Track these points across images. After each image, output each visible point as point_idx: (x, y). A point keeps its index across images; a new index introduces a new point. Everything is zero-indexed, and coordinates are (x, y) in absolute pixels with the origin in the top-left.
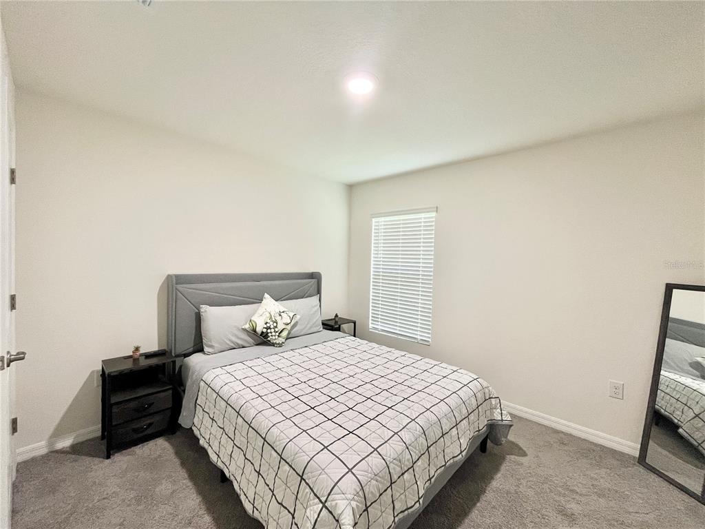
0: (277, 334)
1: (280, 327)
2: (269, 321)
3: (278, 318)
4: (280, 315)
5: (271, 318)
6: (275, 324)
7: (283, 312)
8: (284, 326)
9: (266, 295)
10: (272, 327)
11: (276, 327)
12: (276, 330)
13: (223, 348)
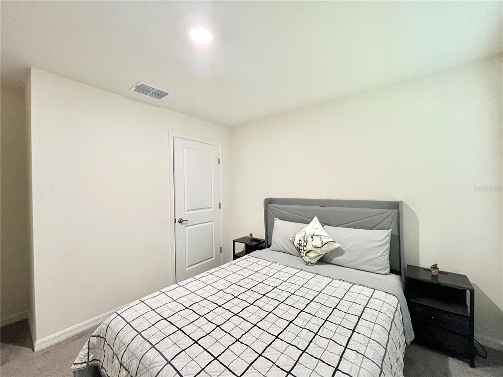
0: (305, 252)
1: (309, 247)
2: (302, 239)
3: (310, 239)
4: (312, 237)
5: (304, 238)
6: (305, 244)
7: (317, 236)
8: (312, 248)
9: (316, 219)
10: (302, 245)
11: (305, 246)
12: (305, 248)
13: (278, 249)
